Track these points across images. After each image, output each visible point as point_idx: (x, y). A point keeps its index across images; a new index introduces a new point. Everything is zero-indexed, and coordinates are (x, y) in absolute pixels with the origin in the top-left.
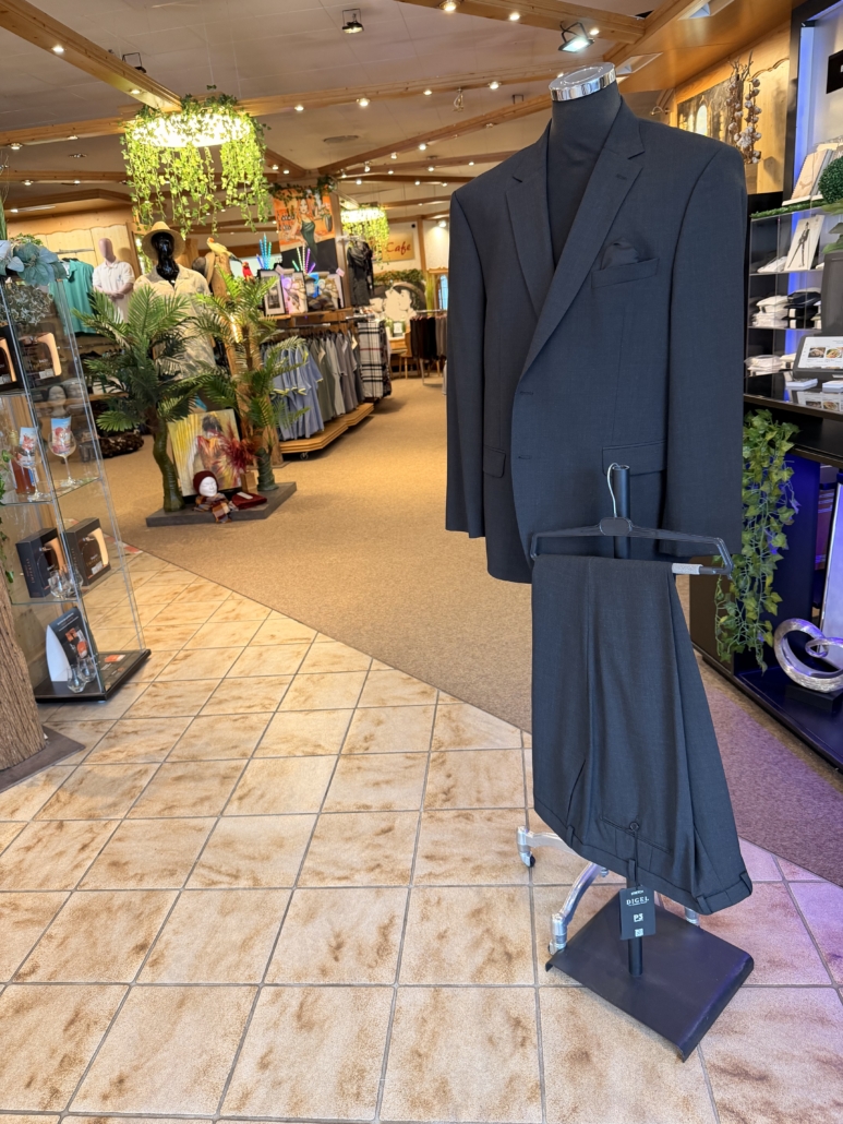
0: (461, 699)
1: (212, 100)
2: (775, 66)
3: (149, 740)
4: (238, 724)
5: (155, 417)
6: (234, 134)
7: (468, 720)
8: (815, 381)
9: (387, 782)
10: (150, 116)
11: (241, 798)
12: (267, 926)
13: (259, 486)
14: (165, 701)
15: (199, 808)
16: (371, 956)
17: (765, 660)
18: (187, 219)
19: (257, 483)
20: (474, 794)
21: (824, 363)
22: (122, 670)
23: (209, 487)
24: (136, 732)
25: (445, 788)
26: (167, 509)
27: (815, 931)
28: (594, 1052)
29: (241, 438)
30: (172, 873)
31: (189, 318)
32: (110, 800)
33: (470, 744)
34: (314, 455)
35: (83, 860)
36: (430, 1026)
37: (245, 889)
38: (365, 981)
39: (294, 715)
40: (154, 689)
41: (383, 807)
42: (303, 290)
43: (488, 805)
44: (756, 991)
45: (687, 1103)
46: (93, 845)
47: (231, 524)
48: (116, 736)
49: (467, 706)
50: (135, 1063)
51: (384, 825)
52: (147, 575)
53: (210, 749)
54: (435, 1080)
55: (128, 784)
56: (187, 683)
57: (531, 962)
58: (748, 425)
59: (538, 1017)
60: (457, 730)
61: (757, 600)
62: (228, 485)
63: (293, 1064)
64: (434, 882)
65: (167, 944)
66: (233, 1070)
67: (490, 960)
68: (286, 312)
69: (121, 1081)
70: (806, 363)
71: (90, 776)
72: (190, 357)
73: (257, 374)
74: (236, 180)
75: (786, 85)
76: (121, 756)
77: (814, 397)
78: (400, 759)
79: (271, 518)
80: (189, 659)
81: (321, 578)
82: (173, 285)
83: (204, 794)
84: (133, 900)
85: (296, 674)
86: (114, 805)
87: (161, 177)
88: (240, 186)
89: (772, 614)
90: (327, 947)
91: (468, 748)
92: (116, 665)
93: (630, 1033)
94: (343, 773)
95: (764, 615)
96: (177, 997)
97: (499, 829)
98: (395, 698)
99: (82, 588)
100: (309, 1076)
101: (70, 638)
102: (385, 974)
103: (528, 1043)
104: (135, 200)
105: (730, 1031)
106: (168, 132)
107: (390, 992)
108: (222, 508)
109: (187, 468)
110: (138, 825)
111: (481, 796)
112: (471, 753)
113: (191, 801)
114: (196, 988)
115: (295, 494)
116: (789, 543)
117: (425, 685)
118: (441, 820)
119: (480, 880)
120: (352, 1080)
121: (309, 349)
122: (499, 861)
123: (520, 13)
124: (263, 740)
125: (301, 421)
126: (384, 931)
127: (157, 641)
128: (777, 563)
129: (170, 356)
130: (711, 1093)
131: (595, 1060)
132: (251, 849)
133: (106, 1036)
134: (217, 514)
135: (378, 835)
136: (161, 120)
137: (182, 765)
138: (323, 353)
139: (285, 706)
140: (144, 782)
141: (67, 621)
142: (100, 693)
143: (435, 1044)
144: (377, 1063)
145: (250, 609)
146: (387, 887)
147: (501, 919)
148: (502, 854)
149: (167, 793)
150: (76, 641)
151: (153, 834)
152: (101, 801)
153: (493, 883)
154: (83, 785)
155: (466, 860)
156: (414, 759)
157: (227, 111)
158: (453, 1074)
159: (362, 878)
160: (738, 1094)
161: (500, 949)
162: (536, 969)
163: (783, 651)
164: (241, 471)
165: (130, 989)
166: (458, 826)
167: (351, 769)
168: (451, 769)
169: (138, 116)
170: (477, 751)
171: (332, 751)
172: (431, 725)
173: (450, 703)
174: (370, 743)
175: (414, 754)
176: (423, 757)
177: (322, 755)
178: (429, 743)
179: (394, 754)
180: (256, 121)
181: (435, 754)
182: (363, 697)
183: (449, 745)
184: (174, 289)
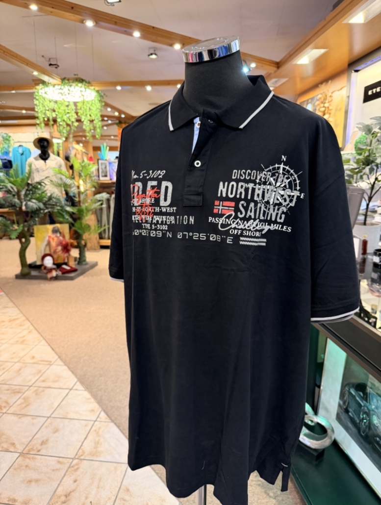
0: (110, 419)
1: (76, 80)
2: (341, 89)
6: (85, 97)
9: (37, 480)
10: (46, 85)
23: (49, 262)
25: (69, 491)
33: (100, 455)
39: (13, 417)
49: (112, 424)
62: (61, 260)
68: (110, 180)
73: (80, 209)
75: (345, 99)
79: (77, 280)
81: (79, 321)
82: (45, 162)
87: (53, 113)
91: (97, 459)
106: (54, 93)
108: (53, 273)
109: (41, 251)
112: (97, 463)
115: (97, 268)
117: (96, 404)
134: (49, 276)
139: (12, 410)
145: (33, 337)
156: (62, 463)
157: (83, 86)
167: (22, 466)
168: (79, 475)
169: (41, 85)
170: (101, 463)
171: (19, 449)
172: (85, 437)
173: (103, 420)
174: (43, 446)
175: (64, 459)
176: (68, 462)
177: (11, 452)
178: (76, 451)
179: (53, 458)
180: (100, 92)
181: (76, 461)
182: (58, 409)
183: (88, 455)
184: (46, 165)
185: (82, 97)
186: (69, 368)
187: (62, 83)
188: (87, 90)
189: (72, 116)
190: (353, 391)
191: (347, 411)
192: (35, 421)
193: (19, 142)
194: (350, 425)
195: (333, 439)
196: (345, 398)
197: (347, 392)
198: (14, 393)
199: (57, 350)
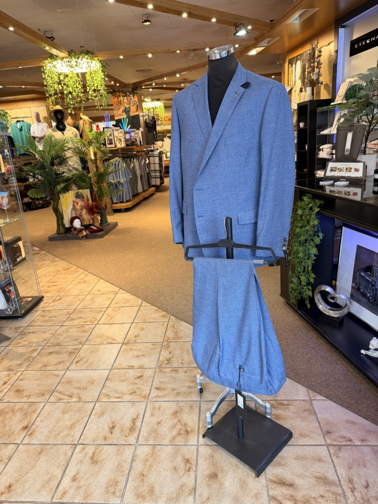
0: (179, 319)
1: (82, 52)
2: (329, 44)
3: (39, 336)
4: (79, 329)
5: (53, 192)
6: (92, 68)
7: (182, 328)
8: (332, 182)
9: (143, 356)
10: (54, 59)
11: (77, 362)
12: (83, 418)
13: (100, 223)
14: (48, 319)
15: (58, 366)
16: (128, 431)
17: (310, 303)
18: (71, 104)
19: (100, 222)
20: (180, 361)
21: (336, 174)
22: (30, 305)
23: (77, 224)
24: (34, 332)
25: (168, 358)
26: (58, 233)
27: (321, 421)
28: (220, 475)
29: (92, 202)
30: (43, 395)
31: (70, 148)
32: (19, 362)
33: (181, 339)
34: (127, 210)
35: (4, 389)
36: (149, 462)
37: (74, 402)
38: (123, 442)
39: (105, 326)
40: (44, 313)
41: (140, 366)
42: (123, 137)
43: (186, 365)
44: (293, 447)
45: (257, 496)
46: (9, 382)
47: (86, 240)
48: (25, 334)
49: (182, 322)
50: (17, 479)
51: (139, 375)
52: (46, 263)
53: (66, 340)
54: (148, 486)
55: (28, 355)
56: (59, 311)
57: (197, 434)
58: (302, 200)
59: (197, 459)
60: (176, 333)
61: (305, 277)
62: (86, 223)
63: (87, 479)
64: (158, 399)
65: (37, 426)
66: (60, 481)
67: (179, 434)
68: (116, 146)
69: (10, 486)
70: (329, 173)
71: (11, 352)
72: (70, 165)
73: (100, 173)
74: (93, 88)
75: (333, 53)
76: (26, 343)
77: (332, 189)
78: (149, 345)
79: (104, 238)
80: (61, 300)
81: (124, 265)
82: (63, 133)
83: (61, 360)
84: (24, 406)
85: (108, 307)
86: (21, 364)
87: (60, 86)
88: (94, 90)
89: (311, 283)
90: (108, 428)
92: (28, 302)
93: (236, 466)
94: (124, 352)
95: (309, 284)
96: (39, 450)
97: (190, 376)
98: (151, 318)
99: (12, 268)
100: (93, 484)
101: (7, 290)
102: (132, 439)
103: (191, 470)
104: (47, 95)
105: (279, 464)
106: (62, 66)
107: (133, 447)
108: (83, 233)
109: (68, 215)
110: (30, 373)
111: (183, 362)
112: (181, 343)
113: (55, 363)
114: (47, 446)
115: (117, 227)
116: (318, 252)
117: (164, 312)
118: (165, 372)
119: (178, 399)
120: (112, 487)
121: (126, 163)
122: (188, 390)
123: (216, 18)
124: (90, 337)
125: (121, 194)
126: (134, 421)
127: (48, 292)
128: (314, 260)
129: (61, 165)
130: (268, 492)
131: (219, 477)
132: (79, 385)
133: (5, 467)
134: (80, 235)
135: (136, 379)
136: (59, 61)
137: (53, 347)
138: (133, 165)
139: (101, 322)
140: (35, 354)
141: (6, 283)
142: (19, 315)
143: (151, 470)
144: (124, 479)
145: (91, 278)
146: (137, 402)
147: (185, 416)
148: (190, 387)
149: (45, 360)
150: (10, 291)
151: (36, 378)
152: (15, 362)
153: (184, 400)
154: (7, 355)
155: (173, 390)
156: (156, 345)
157: (89, 58)
158: (157, 484)
159: (127, 398)
160: (279, 492)
161: (183, 429)
162: (198, 437)
163: (318, 299)
164: (92, 216)
165: (18, 446)
166: (172, 375)
167: (127, 350)
168: (171, 350)
169: (49, 59)
170: (184, 342)
171: (120, 342)
172: (165, 330)
173: (175, 320)
174: (137, 338)
175: (156, 343)
176: (160, 344)
177: (115, 344)
178: (163, 338)
179: (147, 343)
181: (165, 343)
182: (136, 318)
183: (172, 339)
184: (64, 135)
186: (132, 294)
187: (69, 55)
190: (362, 274)
192: (123, 326)
193: (16, 118)
196: (357, 281)
197: (358, 275)
198: (97, 312)
199: (116, 284)
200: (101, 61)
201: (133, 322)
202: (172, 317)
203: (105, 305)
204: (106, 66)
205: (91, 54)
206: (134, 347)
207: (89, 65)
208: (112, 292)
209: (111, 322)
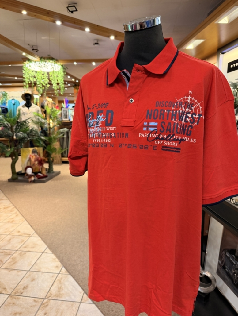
0: (69, 272)
1: (48, 59)
7: (67, 283)
23: (29, 171)
33: (62, 296)
39: (5, 271)
49: (70, 276)
68: (69, 120)
79: (47, 183)
82: (29, 109)
87: (34, 79)
88: (58, 84)
91: (60, 299)
94: (6, 305)
98: (45, 268)
106: (35, 66)
108: (32, 178)
109: (25, 164)
115: (60, 175)
117: (59, 263)
134: (30, 180)
139: (4, 266)
156: (37, 301)
157: (53, 62)
167: (10, 304)
168: (48, 310)
169: (27, 61)
170: (62, 301)
171: (8, 292)
172: (52, 284)
173: (64, 273)
174: (24, 290)
175: (38, 299)
176: (40, 301)
177: (3, 294)
178: (46, 294)
179: (31, 298)
180: (64, 66)
181: (46, 300)
182: (34, 265)
183: (54, 296)
184: (29, 110)
185: (53, 69)
186: (42, 239)
187: (40, 60)
188: (56, 64)
189: (46, 81)
190: (228, 255)
191: (224, 268)
192: (20, 273)
193: (12, 97)
194: (226, 277)
195: (215, 286)
196: (223, 259)
197: (224, 255)
198: (6, 255)
199: (34, 227)
200: (62, 66)
201: (29, 271)
202: (64, 269)
203: (17, 247)
204: (66, 69)
205: (55, 60)
206: (17, 302)
207: (53, 67)
208: (28, 234)
209: (12, 267)
